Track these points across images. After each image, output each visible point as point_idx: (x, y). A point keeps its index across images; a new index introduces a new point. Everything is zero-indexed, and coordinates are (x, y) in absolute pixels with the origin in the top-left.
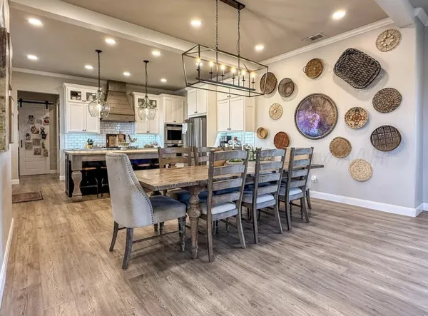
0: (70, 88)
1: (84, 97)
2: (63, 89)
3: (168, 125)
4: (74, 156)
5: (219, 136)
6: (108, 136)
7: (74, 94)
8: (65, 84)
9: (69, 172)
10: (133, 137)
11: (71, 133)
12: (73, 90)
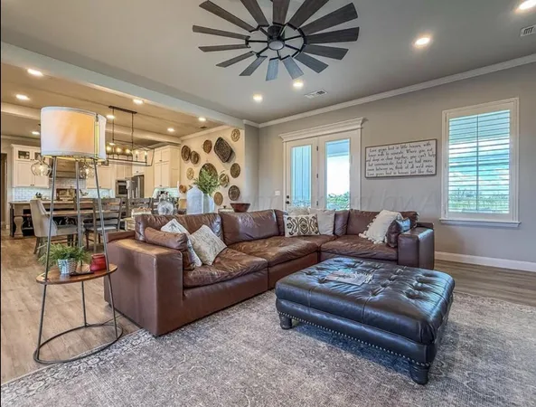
0: (17, 148)
1: (32, 156)
2: (11, 149)
3: (119, 181)
4: (16, 205)
5: (156, 190)
6: (58, 191)
7: (23, 154)
8: (13, 145)
9: (13, 216)
10: (84, 192)
11: (19, 187)
12: (21, 150)
